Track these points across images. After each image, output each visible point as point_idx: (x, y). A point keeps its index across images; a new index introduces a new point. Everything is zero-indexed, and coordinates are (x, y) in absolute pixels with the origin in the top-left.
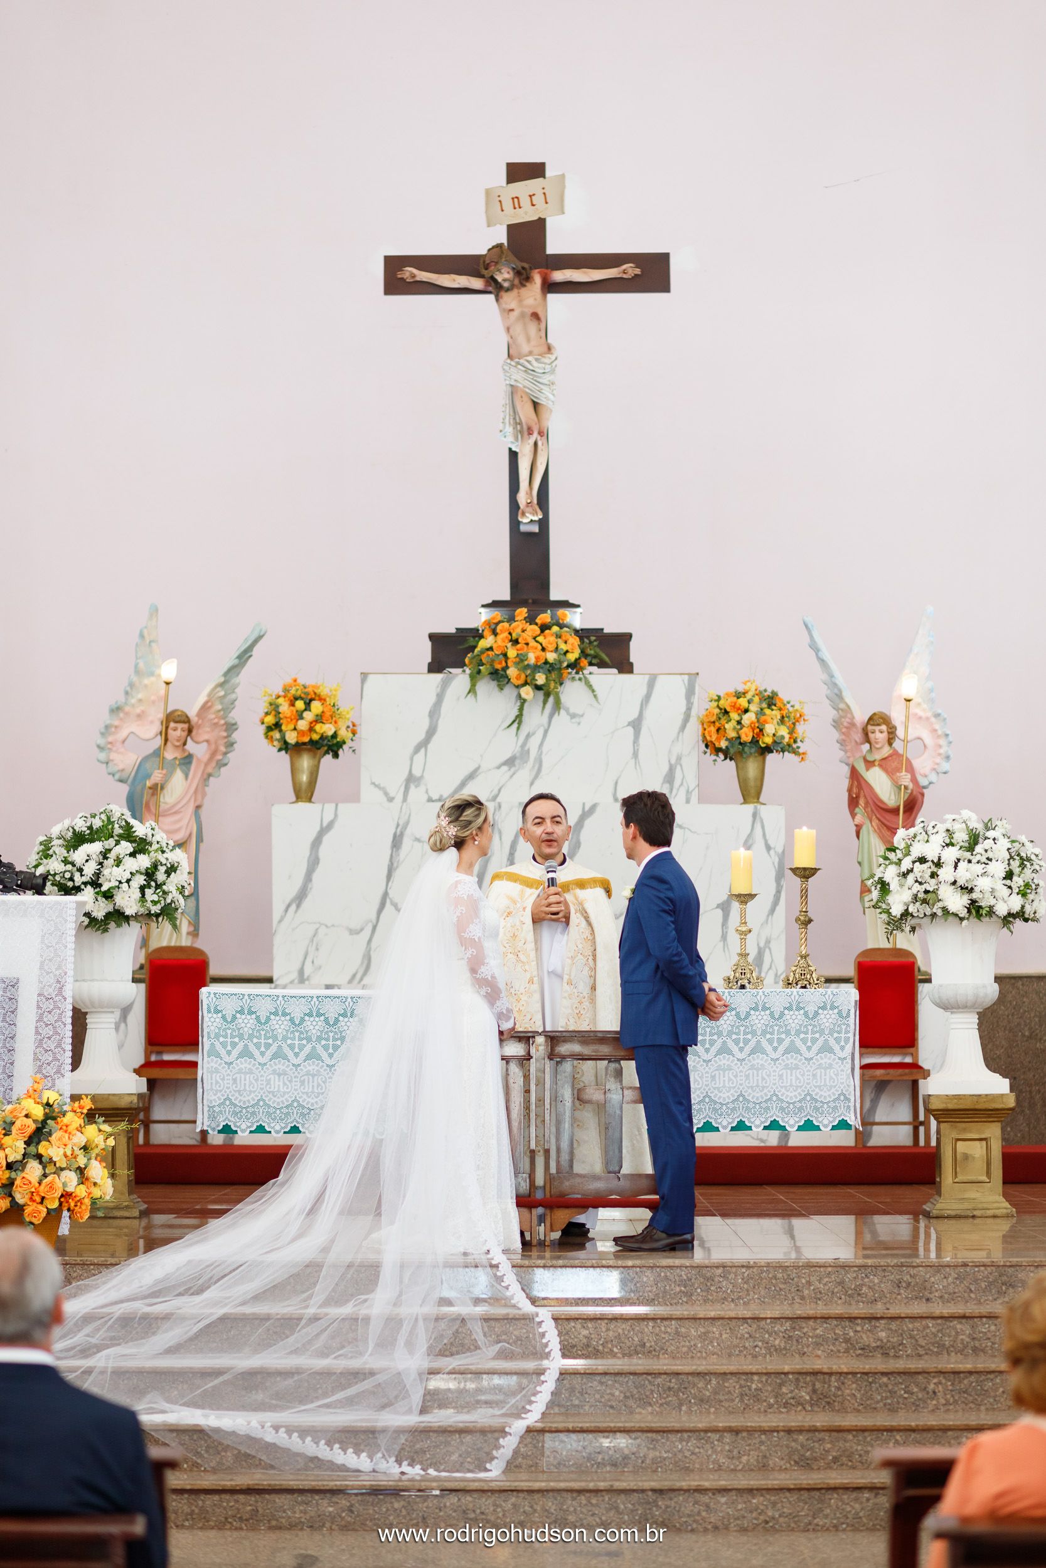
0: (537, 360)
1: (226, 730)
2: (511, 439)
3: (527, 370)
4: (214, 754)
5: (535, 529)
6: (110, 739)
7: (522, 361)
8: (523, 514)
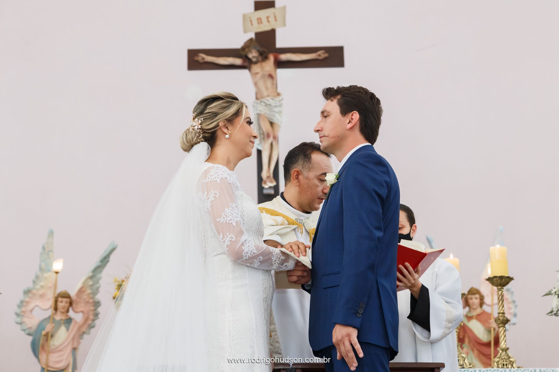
0: (272, 99)
1: (94, 306)
2: (258, 142)
4: (87, 319)
5: (272, 192)
6: (23, 309)
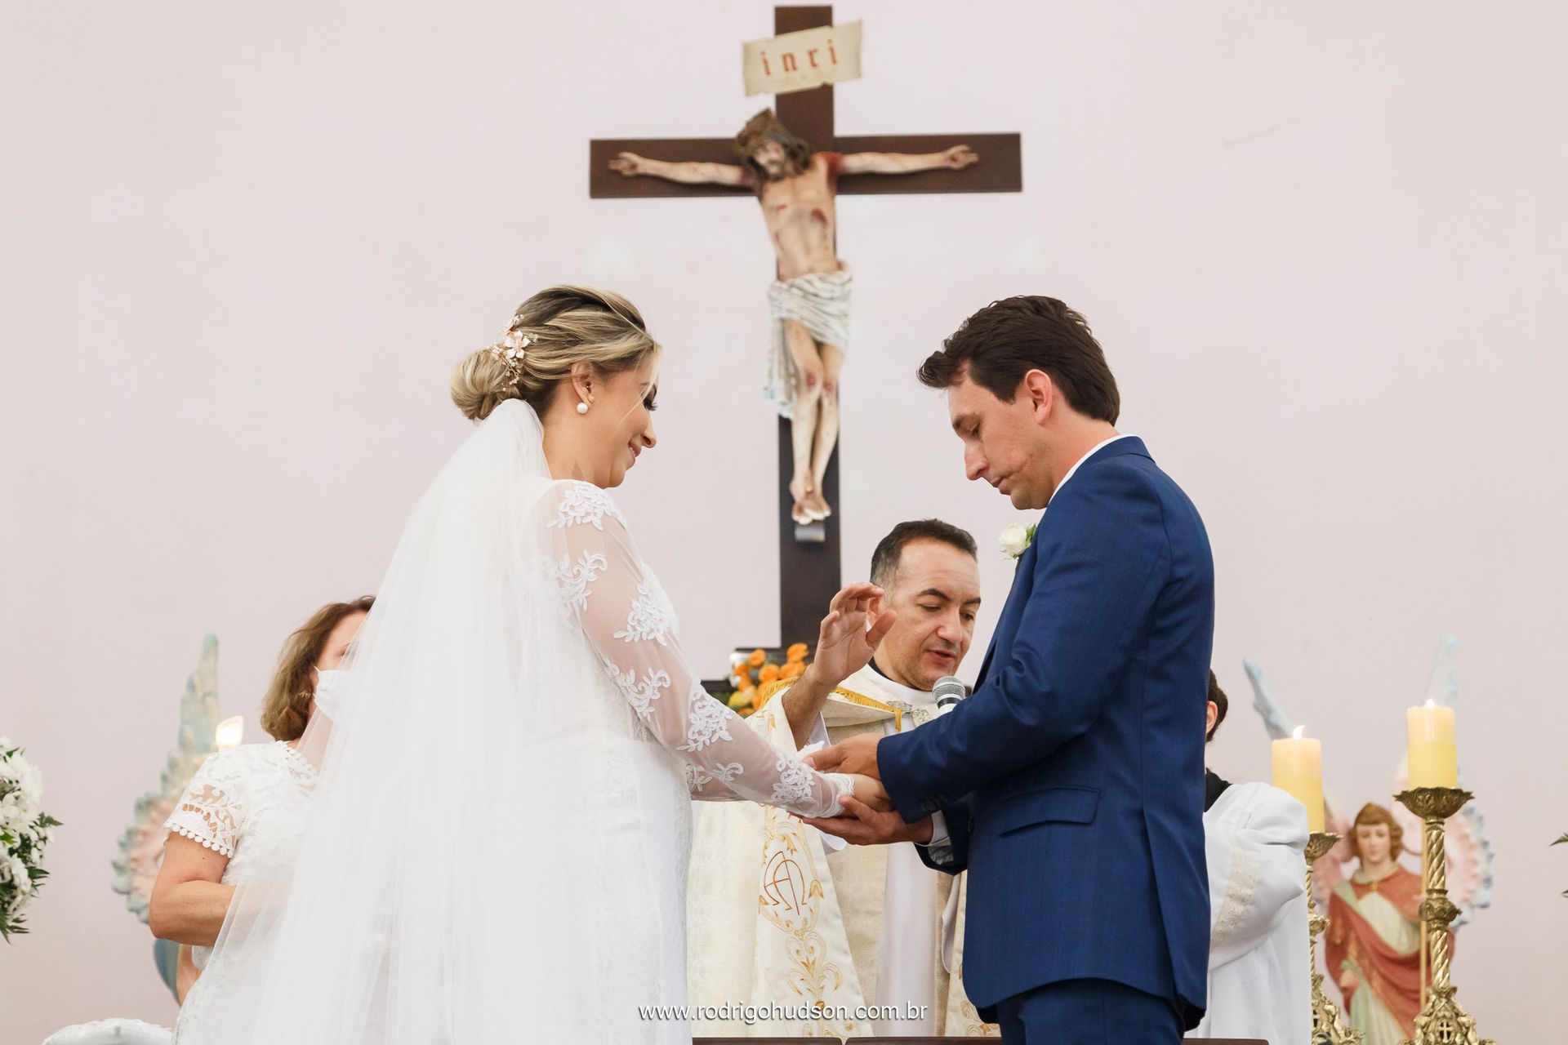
0: (821, 279)
2: (781, 397)
3: (806, 295)
5: (819, 535)
6: (135, 853)
7: (798, 281)
8: (801, 510)
